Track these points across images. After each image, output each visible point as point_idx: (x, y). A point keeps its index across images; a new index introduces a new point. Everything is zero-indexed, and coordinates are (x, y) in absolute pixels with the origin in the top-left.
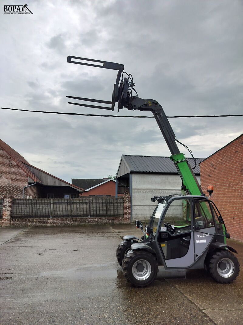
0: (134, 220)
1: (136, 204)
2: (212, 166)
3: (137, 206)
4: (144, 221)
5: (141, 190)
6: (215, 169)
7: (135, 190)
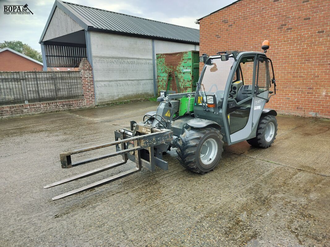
0: (98, 101)
1: (99, 79)
2: (225, 22)
3: (100, 82)
4: (112, 101)
5: (104, 58)
6: (229, 26)
7: (97, 59)
